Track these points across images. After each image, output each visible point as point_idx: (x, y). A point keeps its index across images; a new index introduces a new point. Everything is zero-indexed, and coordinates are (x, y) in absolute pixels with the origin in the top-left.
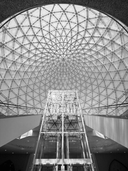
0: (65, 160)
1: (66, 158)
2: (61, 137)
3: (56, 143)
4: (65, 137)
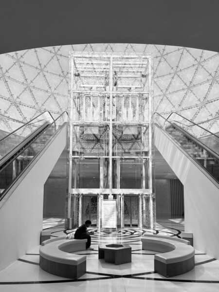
1: (115, 187)
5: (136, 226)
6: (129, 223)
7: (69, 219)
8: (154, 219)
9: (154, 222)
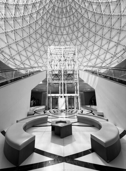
0: (64, 94)
1: (65, 93)
2: (62, 84)
3: (59, 87)
4: (64, 84)
5: (73, 108)
6: (70, 107)
7: (46, 106)
8: (80, 106)
9: (80, 107)
